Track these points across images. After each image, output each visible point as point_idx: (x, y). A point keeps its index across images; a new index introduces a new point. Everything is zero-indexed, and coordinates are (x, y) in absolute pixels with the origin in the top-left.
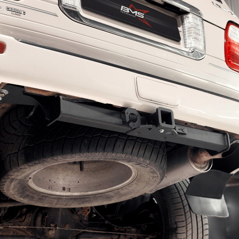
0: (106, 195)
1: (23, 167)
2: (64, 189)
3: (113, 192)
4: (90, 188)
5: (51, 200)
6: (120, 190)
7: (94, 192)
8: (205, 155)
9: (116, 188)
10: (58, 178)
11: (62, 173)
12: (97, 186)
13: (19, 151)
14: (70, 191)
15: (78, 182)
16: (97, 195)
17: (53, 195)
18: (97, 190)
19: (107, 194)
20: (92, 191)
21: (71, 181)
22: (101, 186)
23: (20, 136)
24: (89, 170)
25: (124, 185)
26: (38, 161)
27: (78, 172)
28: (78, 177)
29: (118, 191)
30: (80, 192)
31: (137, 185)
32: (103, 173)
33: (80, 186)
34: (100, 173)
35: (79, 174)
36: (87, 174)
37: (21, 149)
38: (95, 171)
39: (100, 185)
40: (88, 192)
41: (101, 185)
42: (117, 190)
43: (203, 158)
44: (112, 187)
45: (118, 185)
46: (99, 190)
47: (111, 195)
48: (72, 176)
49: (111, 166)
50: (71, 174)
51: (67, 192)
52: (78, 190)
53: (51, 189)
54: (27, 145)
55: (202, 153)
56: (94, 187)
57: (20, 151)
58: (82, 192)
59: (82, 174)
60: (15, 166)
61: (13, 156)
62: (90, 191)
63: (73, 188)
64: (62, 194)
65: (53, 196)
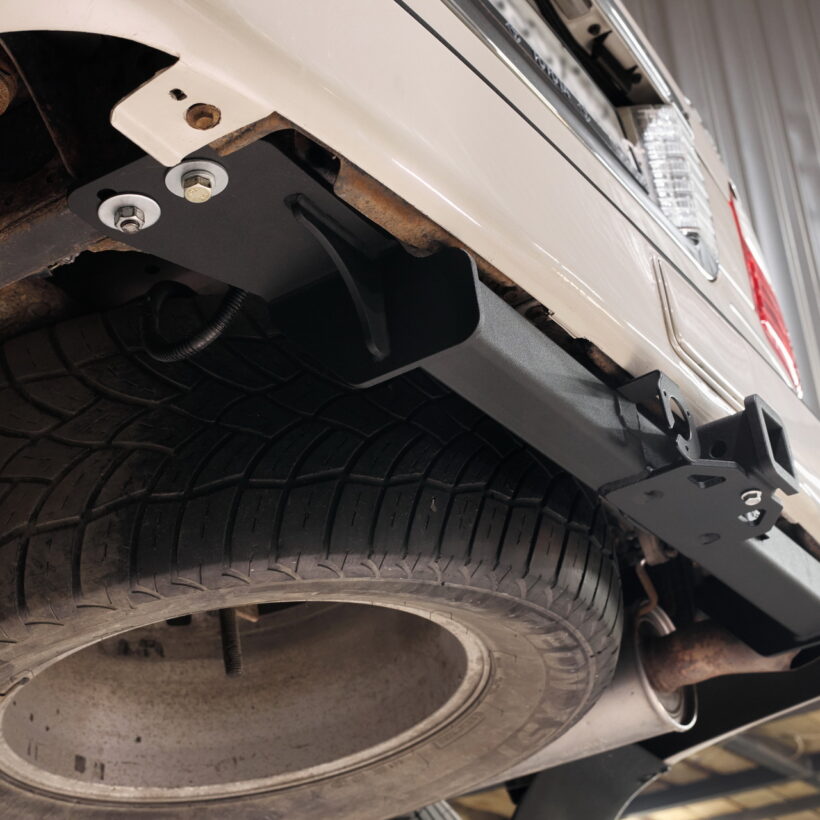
0: (252, 806)
1: (101, 597)
2: (80, 764)
3: (294, 793)
4: (189, 771)
5: (16, 811)
6: (327, 787)
7: (203, 791)
8: (707, 657)
9: (312, 776)
10: (58, 712)
11: (74, 691)
12: (223, 762)
13: (87, 517)
14: (105, 777)
15: (138, 740)
16: (211, 807)
17: (31, 789)
18: (223, 782)
19: (257, 801)
20: (200, 785)
21: (107, 733)
22: (240, 763)
23: (91, 450)
24: (183, 692)
25: (355, 764)
26: (152, 585)
27: (136, 693)
28: (137, 716)
29: (313, 793)
30: (147, 784)
31: (428, 763)
32: (253, 708)
33: (143, 756)
34: (236, 706)
35: (140, 703)
36: (177, 706)
37: (102, 507)
38: (213, 697)
39: (235, 760)
40: (178, 787)
41: (242, 759)
42: (314, 788)
43: (692, 668)
44: (299, 769)
45: (330, 760)
46: (233, 780)
47: (273, 809)
48: (111, 711)
49: (292, 677)
50: (108, 698)
51: (92, 781)
52: (136, 775)
53: (36, 756)
54: (139, 492)
55: (693, 647)
56: (208, 766)
57: (90, 521)
58: (156, 785)
59: (153, 705)
60: (56, 589)
61: (49, 543)
62: (191, 783)
63: (116, 765)
64: (69, 789)
65: (30, 795)
